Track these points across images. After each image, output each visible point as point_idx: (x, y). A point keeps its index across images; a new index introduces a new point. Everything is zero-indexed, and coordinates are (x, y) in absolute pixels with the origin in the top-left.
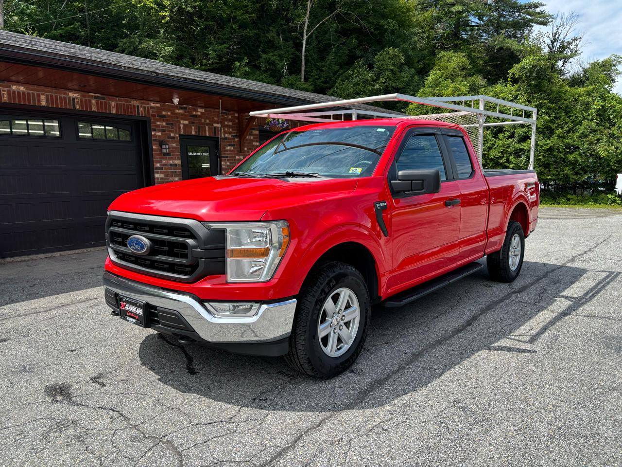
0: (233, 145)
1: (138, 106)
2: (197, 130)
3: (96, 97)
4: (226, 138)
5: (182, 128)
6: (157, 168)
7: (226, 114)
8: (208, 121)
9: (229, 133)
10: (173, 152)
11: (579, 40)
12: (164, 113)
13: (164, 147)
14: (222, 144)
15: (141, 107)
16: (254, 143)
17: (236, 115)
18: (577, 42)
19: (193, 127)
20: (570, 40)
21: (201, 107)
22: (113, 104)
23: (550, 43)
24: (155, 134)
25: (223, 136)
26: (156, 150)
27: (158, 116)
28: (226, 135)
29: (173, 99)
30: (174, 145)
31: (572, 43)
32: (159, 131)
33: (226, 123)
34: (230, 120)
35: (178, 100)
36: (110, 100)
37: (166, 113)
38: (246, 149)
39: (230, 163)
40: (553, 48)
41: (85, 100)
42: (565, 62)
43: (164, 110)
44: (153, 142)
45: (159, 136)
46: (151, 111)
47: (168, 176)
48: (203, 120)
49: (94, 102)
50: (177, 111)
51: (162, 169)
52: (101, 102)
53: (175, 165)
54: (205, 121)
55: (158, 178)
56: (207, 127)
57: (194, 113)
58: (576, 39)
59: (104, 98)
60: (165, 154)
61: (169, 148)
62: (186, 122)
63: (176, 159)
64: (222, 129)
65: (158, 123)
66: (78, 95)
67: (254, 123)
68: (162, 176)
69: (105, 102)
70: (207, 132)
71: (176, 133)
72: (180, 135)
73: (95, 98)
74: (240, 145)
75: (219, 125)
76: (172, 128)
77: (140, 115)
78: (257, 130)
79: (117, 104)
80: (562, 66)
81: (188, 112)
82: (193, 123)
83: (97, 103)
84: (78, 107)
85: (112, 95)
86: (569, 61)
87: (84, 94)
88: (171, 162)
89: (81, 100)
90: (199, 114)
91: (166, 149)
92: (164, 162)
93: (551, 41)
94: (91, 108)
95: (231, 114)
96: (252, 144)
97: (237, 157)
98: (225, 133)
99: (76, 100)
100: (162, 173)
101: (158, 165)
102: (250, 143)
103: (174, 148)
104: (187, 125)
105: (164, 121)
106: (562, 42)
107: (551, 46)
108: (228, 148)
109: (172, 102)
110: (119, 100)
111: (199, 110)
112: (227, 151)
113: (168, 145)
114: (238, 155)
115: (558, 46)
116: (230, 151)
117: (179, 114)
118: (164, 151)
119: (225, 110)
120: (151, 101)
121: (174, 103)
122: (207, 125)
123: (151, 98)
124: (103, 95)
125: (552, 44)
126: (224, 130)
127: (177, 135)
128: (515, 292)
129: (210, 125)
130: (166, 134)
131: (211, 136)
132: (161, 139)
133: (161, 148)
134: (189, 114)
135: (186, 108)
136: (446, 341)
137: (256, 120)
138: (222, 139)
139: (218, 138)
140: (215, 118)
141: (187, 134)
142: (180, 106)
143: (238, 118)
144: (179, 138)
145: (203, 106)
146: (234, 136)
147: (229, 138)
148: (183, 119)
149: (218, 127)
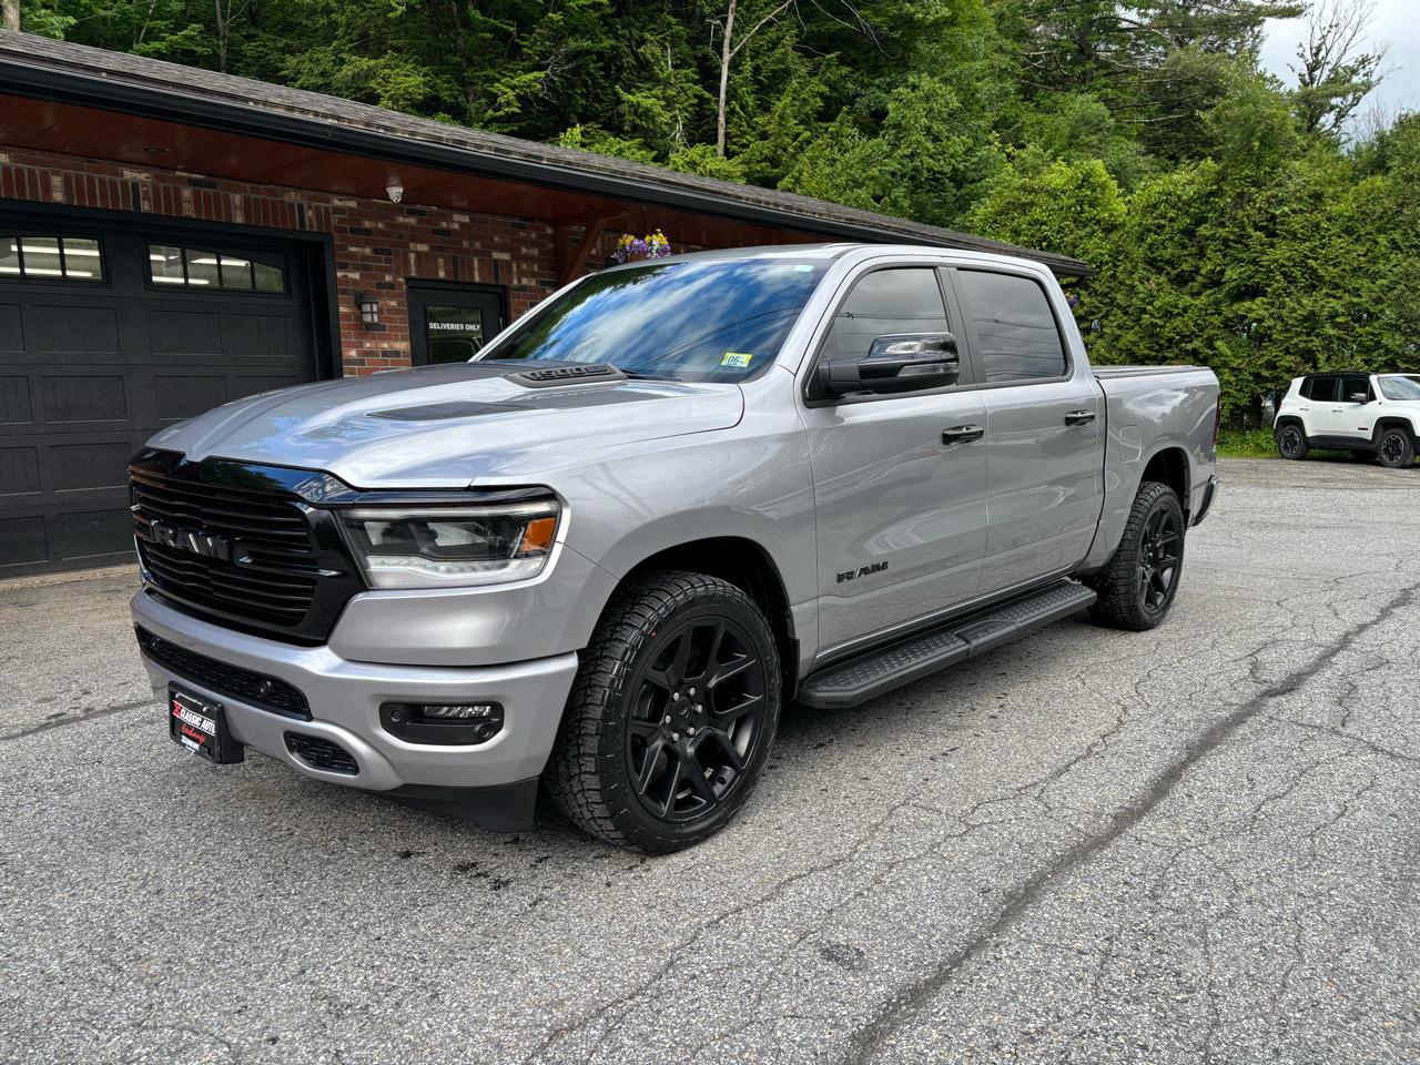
1: (300, 206)
2: (451, 268)
3: (192, 182)
4: (524, 288)
5: (412, 262)
6: (351, 361)
7: (522, 227)
8: (478, 245)
9: (532, 275)
10: (391, 320)
11: (1374, 62)
12: (367, 224)
13: (367, 308)
14: (513, 301)
15: (310, 208)
17: (549, 231)
18: (1369, 67)
19: (441, 261)
20: (1351, 64)
21: (462, 211)
22: (237, 199)
23: (1305, 71)
24: (346, 276)
25: (515, 282)
26: (347, 316)
27: (353, 231)
28: (525, 281)
29: (388, 189)
30: (394, 303)
31: (1357, 70)
32: (355, 269)
33: (524, 250)
34: (532, 244)
35: (401, 190)
36: (229, 190)
37: (374, 224)
40: (1312, 83)
41: (164, 189)
42: (1341, 115)
43: (369, 217)
44: (339, 296)
45: (355, 281)
46: (334, 219)
48: (466, 244)
49: (187, 193)
50: (401, 219)
51: (362, 362)
52: (207, 196)
53: (397, 354)
54: (472, 245)
56: (476, 261)
57: (445, 225)
58: (1364, 61)
59: (214, 186)
60: (370, 327)
61: (380, 312)
62: (424, 248)
63: (397, 340)
64: (514, 265)
65: (353, 249)
66: (145, 175)
67: (593, 252)
69: (217, 197)
70: (476, 274)
71: (398, 274)
72: (408, 279)
73: (191, 184)
76: (388, 261)
77: (307, 229)
79: (246, 201)
80: (1334, 126)
81: (429, 222)
82: (441, 249)
83: (196, 196)
84: (146, 207)
85: (234, 177)
86: (1351, 112)
87: (164, 173)
88: (385, 345)
89: (156, 190)
90: (456, 226)
91: (372, 313)
92: (368, 345)
93: (1308, 66)
94: (179, 208)
95: (536, 229)
98: (521, 274)
99: (142, 190)
100: (362, 372)
101: (353, 353)
103: (392, 311)
104: (426, 253)
105: (366, 244)
106: (1334, 69)
107: (1307, 77)
109: (387, 197)
110: (252, 191)
111: (456, 217)
113: (377, 303)
115: (1323, 78)
117: (406, 226)
118: (367, 318)
119: (521, 218)
120: (334, 193)
121: (389, 200)
122: (475, 255)
123: (335, 188)
124: (211, 175)
125: (1310, 74)
126: (518, 267)
127: (401, 280)
128: (1272, 693)
129: (484, 254)
130: (373, 277)
131: (487, 282)
132: (359, 289)
133: (358, 311)
134: (431, 227)
135: (423, 213)
136: (1101, 850)
137: (599, 243)
138: (515, 289)
139: (505, 287)
140: (496, 238)
141: (426, 277)
142: (406, 207)
143: (553, 238)
144: (404, 287)
145: (467, 207)
146: (542, 283)
147: (532, 289)
148: (415, 240)
149: (503, 260)
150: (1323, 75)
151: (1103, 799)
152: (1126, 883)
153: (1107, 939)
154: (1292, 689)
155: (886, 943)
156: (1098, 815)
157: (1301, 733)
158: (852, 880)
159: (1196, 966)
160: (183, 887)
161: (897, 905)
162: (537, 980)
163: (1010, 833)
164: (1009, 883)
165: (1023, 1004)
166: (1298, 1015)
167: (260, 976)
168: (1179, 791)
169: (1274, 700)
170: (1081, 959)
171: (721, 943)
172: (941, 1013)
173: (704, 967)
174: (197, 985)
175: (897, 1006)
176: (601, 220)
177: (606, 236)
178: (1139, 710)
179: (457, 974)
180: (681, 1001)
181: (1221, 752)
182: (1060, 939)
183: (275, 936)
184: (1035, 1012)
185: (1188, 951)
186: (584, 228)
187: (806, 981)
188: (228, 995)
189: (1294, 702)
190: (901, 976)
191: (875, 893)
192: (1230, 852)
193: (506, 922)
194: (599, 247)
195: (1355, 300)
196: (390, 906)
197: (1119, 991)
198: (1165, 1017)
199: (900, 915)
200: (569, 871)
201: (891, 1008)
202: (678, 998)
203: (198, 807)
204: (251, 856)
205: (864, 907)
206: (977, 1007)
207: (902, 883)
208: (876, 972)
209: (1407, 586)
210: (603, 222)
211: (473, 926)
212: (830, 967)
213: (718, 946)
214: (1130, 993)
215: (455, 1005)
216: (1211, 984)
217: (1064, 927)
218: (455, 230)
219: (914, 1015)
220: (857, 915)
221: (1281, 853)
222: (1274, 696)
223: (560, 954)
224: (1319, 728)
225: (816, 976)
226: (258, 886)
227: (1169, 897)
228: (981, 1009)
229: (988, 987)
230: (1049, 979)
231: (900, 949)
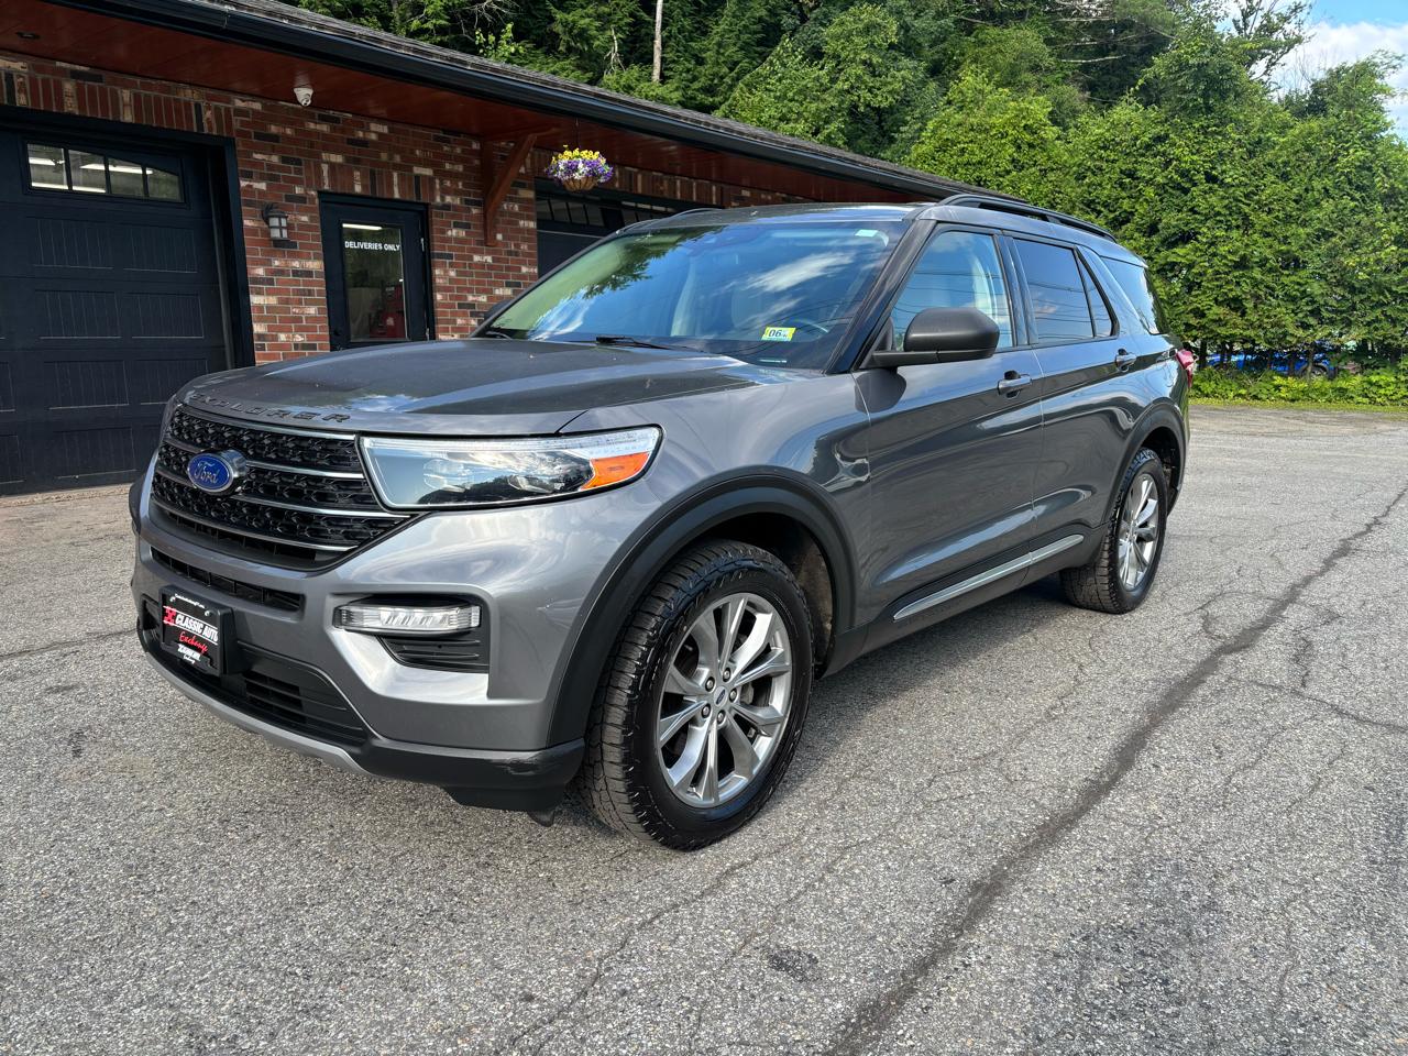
0: (466, 226)
1: (198, 106)
2: (369, 183)
3: (75, 75)
4: (447, 207)
5: (325, 174)
6: (257, 280)
7: (447, 141)
8: (398, 159)
9: (456, 193)
10: (302, 237)
11: (1306, 10)
12: (274, 129)
13: (274, 222)
14: (436, 221)
15: (209, 108)
16: (521, 223)
17: (475, 146)
18: (1301, 15)
19: (357, 174)
20: (1285, 11)
21: (380, 120)
22: (126, 95)
23: (1239, 17)
24: (251, 186)
25: (438, 199)
26: (253, 231)
27: (257, 136)
28: (448, 199)
29: (295, 90)
30: (305, 219)
31: (1290, 17)
32: (261, 178)
33: (448, 166)
34: (456, 160)
35: (310, 92)
36: (116, 85)
37: (282, 130)
38: (499, 237)
39: (458, 273)
40: (1245, 29)
41: (43, 80)
42: (1271, 64)
43: (274, 122)
44: (243, 208)
45: (260, 191)
46: (236, 123)
47: (287, 301)
48: (384, 156)
49: (69, 87)
50: (312, 126)
51: (271, 282)
52: (91, 90)
53: (309, 273)
54: (391, 158)
55: (260, 308)
56: (395, 175)
57: (361, 134)
58: (1297, 8)
59: (99, 79)
60: (278, 243)
61: (289, 227)
62: (338, 159)
63: (309, 258)
64: (437, 181)
65: (258, 156)
66: (21, 64)
67: (522, 170)
68: (273, 300)
69: (103, 92)
70: (396, 190)
71: (309, 186)
72: (321, 193)
73: (73, 77)
74: (485, 227)
75: (428, 172)
76: (299, 172)
77: (206, 131)
78: (530, 188)
79: (137, 97)
80: (1265, 73)
81: (343, 131)
82: (357, 161)
83: (80, 91)
84: (22, 100)
85: (122, 70)
86: (1281, 61)
87: (41, 62)
88: (296, 264)
89: (33, 82)
90: (373, 137)
91: (281, 228)
92: (277, 263)
93: (1242, 11)
94: (60, 103)
95: (461, 143)
96: (517, 224)
97: (477, 258)
98: (445, 191)
99: (17, 81)
100: (270, 293)
101: (260, 271)
102: (509, 223)
103: (303, 226)
104: (340, 165)
105: (273, 151)
106: (1267, 16)
107: (1241, 24)
108: (453, 233)
109: (294, 99)
110: (144, 86)
111: (374, 127)
112: (449, 240)
113: (286, 217)
114: (480, 253)
115: (1257, 25)
116: (458, 240)
117: (317, 133)
118: (276, 234)
119: (445, 132)
120: (235, 92)
121: (299, 104)
122: (395, 169)
123: (237, 86)
124: (96, 67)
125: (1244, 20)
126: (441, 183)
127: (313, 193)
128: (1227, 649)
129: (404, 168)
130: (280, 188)
131: (408, 198)
132: (267, 201)
133: (266, 226)
134: (346, 136)
135: (336, 120)
136: (1069, 830)
137: (528, 161)
138: (437, 207)
139: (426, 205)
140: (418, 152)
141: (339, 191)
142: (317, 112)
143: (479, 154)
144: (317, 201)
145: (385, 115)
146: (467, 202)
147: (455, 208)
148: (327, 149)
149: (426, 176)
150: (1256, 21)
151: (1066, 769)
152: (1099, 870)
153: (1084, 939)
154: (1248, 646)
155: (842, 947)
156: (1063, 790)
157: (1264, 695)
158: (801, 869)
159: (1183, 971)
160: (29, 882)
161: (852, 899)
162: (440, 1001)
163: (971, 811)
164: (973, 872)
165: (998, 1023)
166: (1300, 1031)
167: (110, 999)
168: (1145, 760)
169: (1231, 657)
170: (1058, 964)
171: (656, 949)
172: (908, 1035)
173: (636, 980)
174: (32, 1010)
175: (857, 1027)
176: (531, 136)
177: (536, 153)
178: (1094, 668)
179: (347, 993)
180: (610, 1026)
181: (1184, 716)
182: (1033, 939)
183: (132, 946)
184: (1013, 1032)
185: (1173, 952)
186: (512, 145)
187: (753, 996)
188: (69, 1022)
189: (1251, 661)
190: (860, 988)
191: (828, 885)
192: (1205, 832)
193: (406, 926)
194: (529, 165)
195: (1284, 248)
196: (272, 905)
197: (1103, 1003)
198: (1156, 1036)
199: (856, 912)
200: (483, 859)
201: (850, 1030)
202: (606, 1022)
203: (58, 781)
204: (112, 844)
205: (815, 902)
206: (947, 1028)
207: (857, 871)
208: (832, 984)
209: (1345, 536)
210: (533, 138)
211: (369, 930)
212: (780, 978)
213: (652, 952)
214: (1115, 1006)
215: (341, 1035)
216: (1203, 995)
217: (1037, 925)
218: (373, 141)
219: (877, 1038)
220: (809, 912)
221: (1258, 833)
222: (1230, 653)
223: (469, 966)
224: (1279, 688)
225: (764, 989)
226: (117, 881)
227: (1147, 886)
228: (952, 1030)
229: (959, 1001)
230: (1024, 990)
231: (858, 954)
